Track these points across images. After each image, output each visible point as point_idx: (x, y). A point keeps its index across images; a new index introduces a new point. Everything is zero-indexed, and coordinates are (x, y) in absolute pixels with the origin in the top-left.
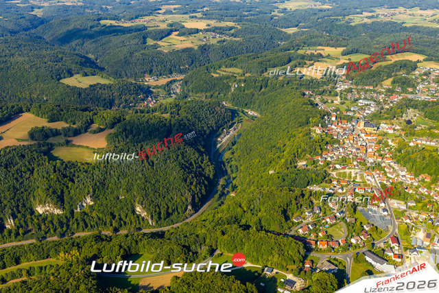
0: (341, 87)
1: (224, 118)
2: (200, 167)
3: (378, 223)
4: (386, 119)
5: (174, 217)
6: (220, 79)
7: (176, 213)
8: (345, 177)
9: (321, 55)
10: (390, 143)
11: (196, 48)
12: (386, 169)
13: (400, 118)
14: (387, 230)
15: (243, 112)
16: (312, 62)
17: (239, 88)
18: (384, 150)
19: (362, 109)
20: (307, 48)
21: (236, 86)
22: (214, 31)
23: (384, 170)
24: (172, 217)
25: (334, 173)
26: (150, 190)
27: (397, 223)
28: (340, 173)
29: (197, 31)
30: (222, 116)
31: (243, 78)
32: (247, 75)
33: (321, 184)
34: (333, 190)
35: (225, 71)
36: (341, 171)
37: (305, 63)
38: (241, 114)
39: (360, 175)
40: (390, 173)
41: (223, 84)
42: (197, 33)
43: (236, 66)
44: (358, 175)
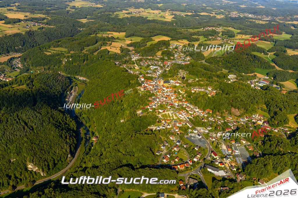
0: (134, 58)
1: (66, 84)
2: (66, 124)
3: (200, 144)
4: (171, 77)
5: (59, 165)
6: (53, 56)
7: (60, 162)
8: (167, 117)
9: (113, 38)
10: (181, 92)
11: (24, 33)
12: (186, 109)
13: (177, 76)
14: (207, 148)
15: (75, 78)
16: (110, 42)
17: (68, 62)
18: (180, 97)
19: (154, 71)
20: (102, 33)
21: (66, 60)
22: (32, 21)
23: (186, 110)
24: (57, 166)
25: (160, 115)
26: (37, 149)
27: (209, 142)
28: (163, 115)
29: (19, 21)
30: (64, 83)
31: (70, 55)
32: (72, 52)
33: (156, 124)
34: (164, 127)
35: (55, 50)
36: (163, 113)
37: (107, 44)
38: (74, 80)
39: (174, 114)
40: (190, 111)
41: (55, 60)
42: (20, 22)
43: (61, 46)
44: (173, 115)
